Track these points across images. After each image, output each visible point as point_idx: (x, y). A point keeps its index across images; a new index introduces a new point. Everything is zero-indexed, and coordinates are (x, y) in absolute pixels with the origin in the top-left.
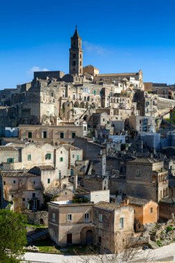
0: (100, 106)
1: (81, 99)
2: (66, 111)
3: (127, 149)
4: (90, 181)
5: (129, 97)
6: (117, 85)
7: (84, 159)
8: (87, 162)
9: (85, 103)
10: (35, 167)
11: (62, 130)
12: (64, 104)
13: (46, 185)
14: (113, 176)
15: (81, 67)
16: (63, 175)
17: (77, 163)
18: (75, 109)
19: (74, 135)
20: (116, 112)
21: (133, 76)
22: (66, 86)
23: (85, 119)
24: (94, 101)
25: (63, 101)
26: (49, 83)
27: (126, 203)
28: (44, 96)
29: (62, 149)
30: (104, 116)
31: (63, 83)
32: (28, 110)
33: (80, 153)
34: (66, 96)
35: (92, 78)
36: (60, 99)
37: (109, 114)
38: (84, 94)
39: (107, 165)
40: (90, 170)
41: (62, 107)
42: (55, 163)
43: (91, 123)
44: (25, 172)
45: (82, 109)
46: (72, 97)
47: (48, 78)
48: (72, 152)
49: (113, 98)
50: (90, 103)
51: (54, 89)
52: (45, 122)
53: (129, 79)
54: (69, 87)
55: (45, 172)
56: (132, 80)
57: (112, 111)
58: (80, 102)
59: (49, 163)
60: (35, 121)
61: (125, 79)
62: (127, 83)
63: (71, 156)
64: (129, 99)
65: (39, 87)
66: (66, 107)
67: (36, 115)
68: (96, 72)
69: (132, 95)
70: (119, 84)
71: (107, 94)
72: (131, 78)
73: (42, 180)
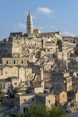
0: (41, 48)
1: (32, 45)
2: (25, 51)
3: (54, 67)
4: (35, 83)
5: (55, 43)
6: (49, 37)
7: (33, 73)
9: (34, 46)
10: (9, 77)
11: (22, 59)
12: (24, 47)
13: (14, 86)
14: (47, 80)
15: (32, 30)
16: (22, 81)
17: (29, 75)
18: (29, 49)
19: (28, 61)
20: (49, 50)
22: (25, 39)
23: (34, 54)
24: (38, 46)
25: (23, 46)
26: (16, 38)
27: (52, 93)
28: (14, 44)
29: (22, 68)
30: (43, 52)
31: (23, 38)
32: (6, 51)
33: (30, 70)
34: (25, 43)
35: (38, 35)
37: (45, 51)
38: (34, 43)
39: (44, 75)
40: (36, 78)
41: (23, 49)
42: (19, 75)
43: (37, 56)
44: (4, 80)
45: (33, 49)
46: (27, 44)
47: (16, 36)
48: (27, 70)
49: (47, 44)
50: (36, 47)
51: (19, 41)
52: (14, 56)
53: (54, 35)
54: (26, 39)
55: (14, 80)
57: (47, 50)
58: (31, 46)
59: (16, 75)
60: (10, 55)
61: (52, 35)
62: (54, 37)
63: (26, 72)
64: (55, 44)
65: (12, 40)
66: (25, 49)
67: (10, 53)
68: (39, 32)
69: (56, 42)
70: (50, 37)
71: (44, 42)
72: (55, 34)
73: (12, 83)
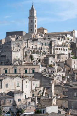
0: (49, 53)
1: (36, 49)
2: (28, 57)
3: (66, 79)
4: (45, 100)
5: (67, 47)
6: (59, 39)
7: (41, 86)
8: (42, 88)
9: (39, 51)
10: (11, 91)
11: (26, 67)
12: (26, 52)
13: (18, 103)
14: (59, 97)
15: (36, 29)
16: (27, 97)
17: (36, 89)
18: (33, 55)
19: (33, 71)
20: (59, 56)
21: (69, 34)
22: (27, 41)
23: (39, 61)
24: (45, 50)
25: (25, 50)
26: (16, 39)
27: (69, 114)
28: (14, 47)
29: (27, 80)
30: (51, 59)
31: (25, 39)
32: (4, 56)
33: (38, 83)
34: (28, 47)
35: (43, 35)
36: (24, 49)
37: (54, 57)
38: (39, 46)
39: (55, 89)
40: (45, 93)
41: (25, 54)
42: (22, 89)
43: (43, 64)
44: (4, 94)
45: (38, 55)
46: (31, 47)
47: (15, 36)
48: (33, 82)
49: (57, 48)
50: (42, 51)
51: (20, 43)
52: (15, 63)
53: (66, 36)
54: (29, 41)
55: (17, 95)
56: (69, 36)
57: (56, 56)
58: (36, 50)
59: (19, 89)
60: (9, 63)
61: (64, 36)
62: (66, 38)
63: (33, 84)
65: (10, 42)
66: (27, 54)
67: (9, 59)
68: (45, 31)
69: (69, 46)
70: (61, 39)
71: (53, 45)
72: (68, 35)
73: (15, 99)
